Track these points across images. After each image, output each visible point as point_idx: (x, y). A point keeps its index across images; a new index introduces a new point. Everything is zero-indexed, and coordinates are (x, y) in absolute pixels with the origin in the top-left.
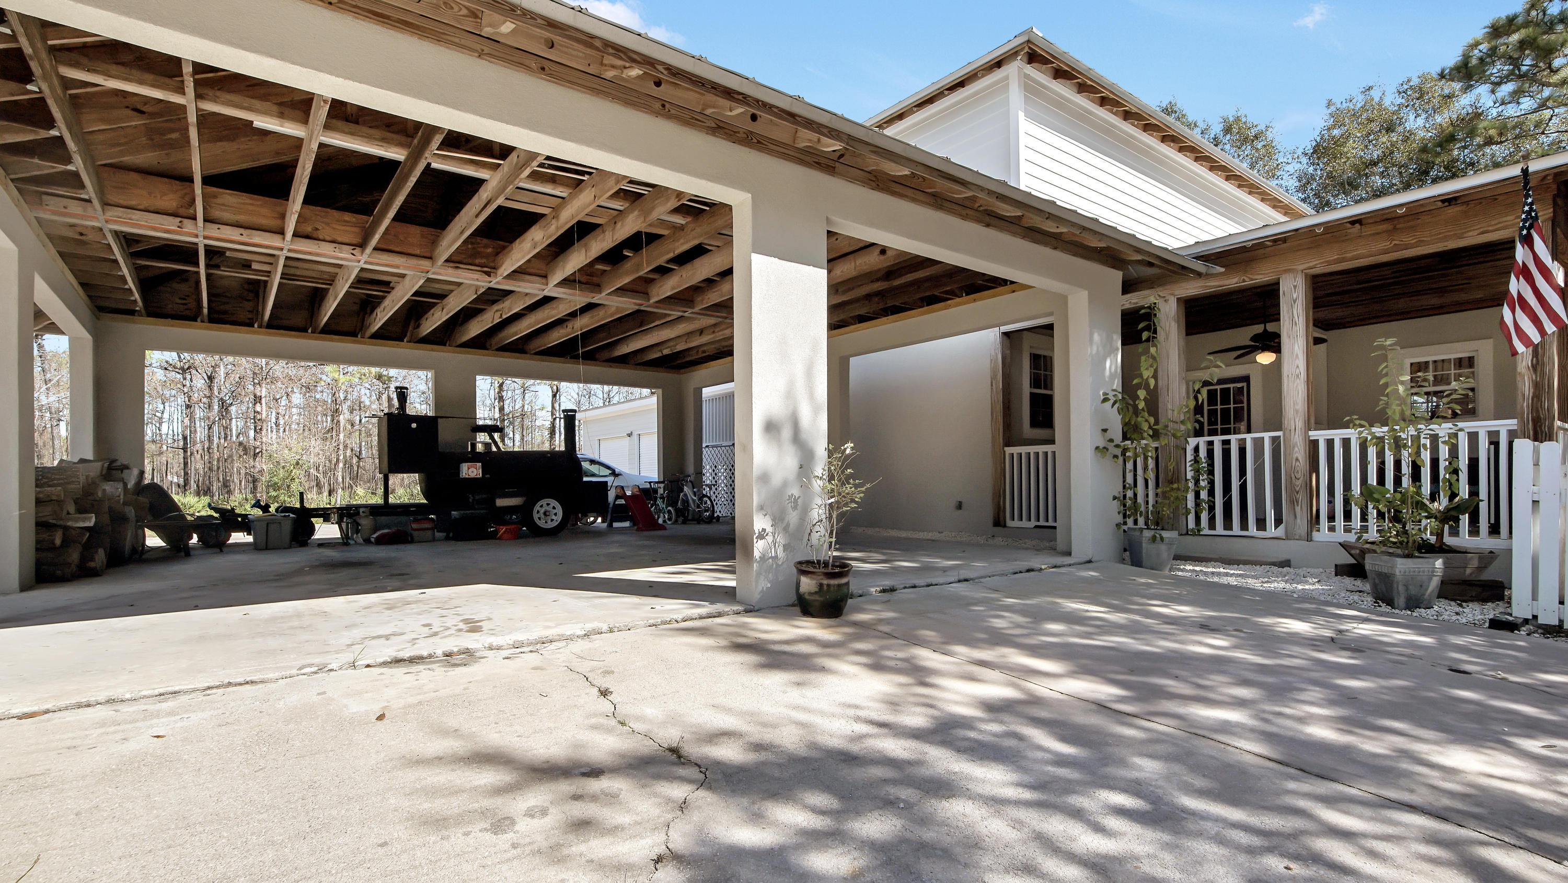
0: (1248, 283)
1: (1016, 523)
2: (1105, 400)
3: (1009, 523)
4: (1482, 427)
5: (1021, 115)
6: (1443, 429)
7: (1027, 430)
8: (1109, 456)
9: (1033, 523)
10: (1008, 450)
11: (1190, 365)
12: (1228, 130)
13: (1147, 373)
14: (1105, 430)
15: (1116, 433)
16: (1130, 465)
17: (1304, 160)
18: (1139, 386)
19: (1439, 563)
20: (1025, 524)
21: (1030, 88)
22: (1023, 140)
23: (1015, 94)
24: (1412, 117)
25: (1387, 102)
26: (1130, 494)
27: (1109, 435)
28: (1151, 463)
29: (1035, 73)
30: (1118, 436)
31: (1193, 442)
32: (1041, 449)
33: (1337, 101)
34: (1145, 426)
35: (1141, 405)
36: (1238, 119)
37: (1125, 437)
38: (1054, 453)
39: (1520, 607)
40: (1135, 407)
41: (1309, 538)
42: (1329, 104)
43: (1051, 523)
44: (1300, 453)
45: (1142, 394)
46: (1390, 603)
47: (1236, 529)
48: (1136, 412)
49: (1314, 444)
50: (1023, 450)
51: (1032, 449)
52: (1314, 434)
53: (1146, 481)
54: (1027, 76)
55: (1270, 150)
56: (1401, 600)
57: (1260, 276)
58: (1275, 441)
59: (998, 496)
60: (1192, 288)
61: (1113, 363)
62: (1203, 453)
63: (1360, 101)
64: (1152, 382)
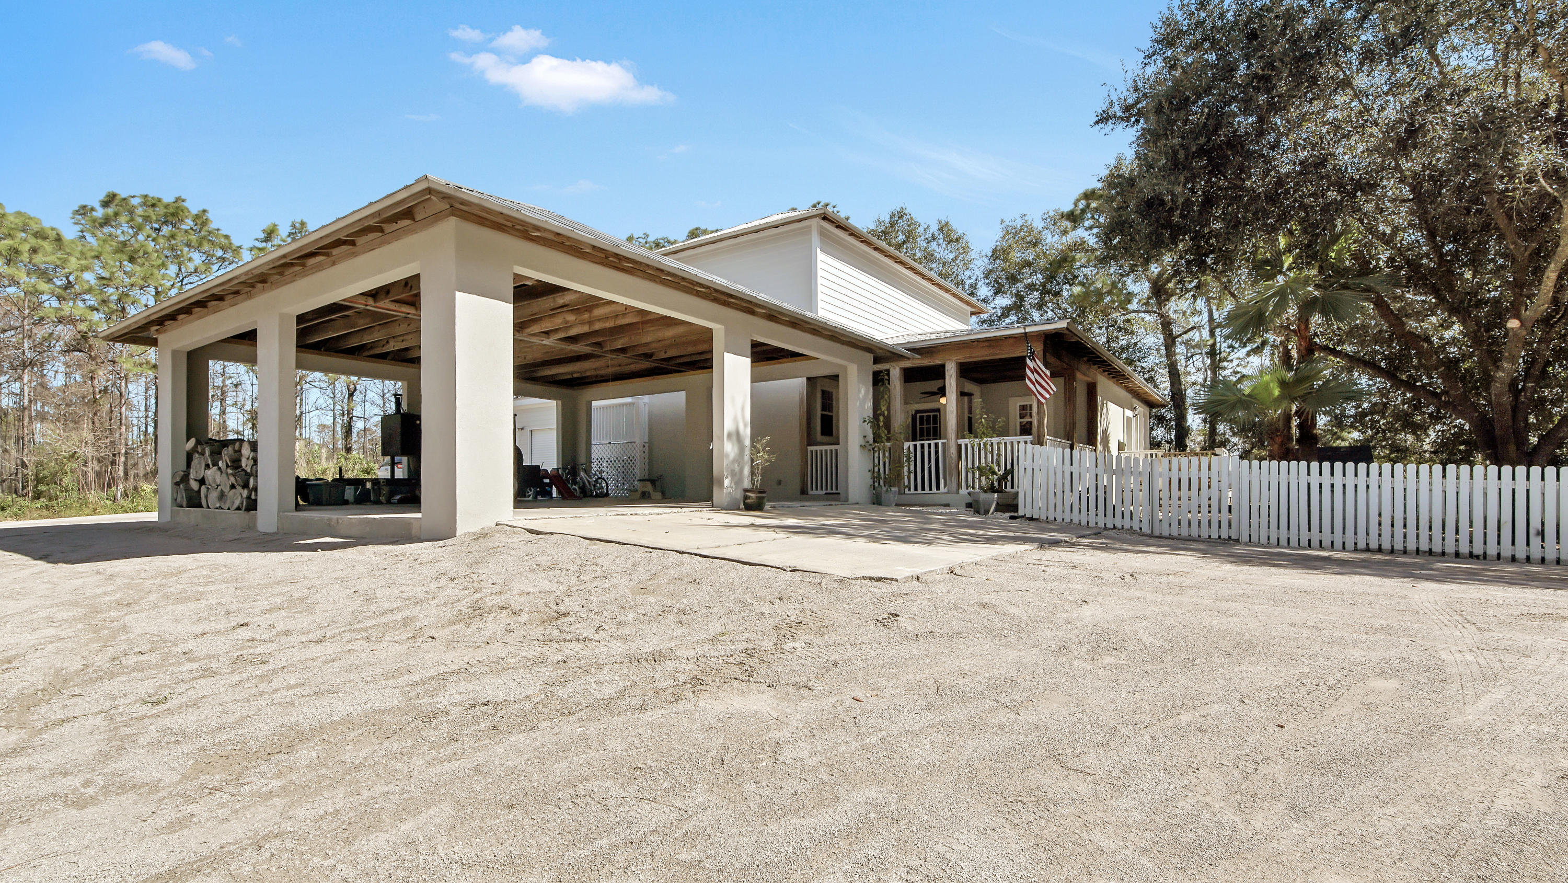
0: (932, 363)
1: (814, 492)
2: (865, 421)
3: (810, 492)
4: (1008, 439)
5: (818, 250)
6: (995, 440)
7: (819, 437)
8: (866, 450)
9: (824, 492)
10: (810, 448)
11: (906, 402)
12: (941, 229)
13: (884, 408)
14: (865, 437)
15: (870, 438)
16: (876, 455)
17: (986, 260)
18: (880, 415)
19: (996, 495)
20: (819, 492)
21: (823, 234)
22: (820, 265)
23: (815, 238)
24: (1050, 236)
25: (1035, 225)
26: (876, 469)
27: (867, 439)
28: (887, 454)
29: (825, 224)
30: (871, 440)
31: (906, 445)
32: (828, 448)
33: (1007, 220)
34: (883, 435)
35: (881, 424)
36: (947, 224)
37: (875, 441)
38: (836, 451)
39: (1021, 513)
40: (878, 425)
41: (958, 493)
42: (1002, 222)
43: (834, 491)
44: (953, 450)
45: (881, 418)
46: (979, 513)
47: (927, 491)
48: (879, 427)
49: (960, 446)
50: (818, 448)
51: (824, 448)
52: (960, 441)
53: (884, 463)
54: (822, 227)
55: (966, 249)
56: (982, 511)
57: (936, 361)
58: (944, 444)
59: (804, 475)
60: (907, 364)
61: (869, 404)
62: (912, 449)
63: (1019, 223)
64: (886, 413)
